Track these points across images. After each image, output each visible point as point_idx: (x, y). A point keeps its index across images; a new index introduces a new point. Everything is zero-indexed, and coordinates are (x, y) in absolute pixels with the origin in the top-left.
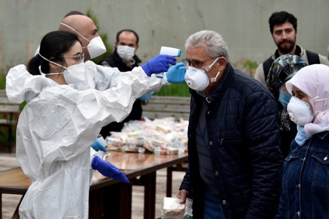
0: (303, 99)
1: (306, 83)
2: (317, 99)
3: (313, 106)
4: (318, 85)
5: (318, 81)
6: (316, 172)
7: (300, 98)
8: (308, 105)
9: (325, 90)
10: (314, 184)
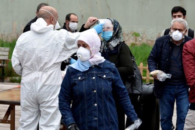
0: (87, 48)
1: (88, 40)
2: (94, 48)
3: (92, 52)
4: (94, 42)
5: (94, 40)
6: (103, 83)
7: (85, 48)
8: (89, 51)
9: (97, 44)
10: (103, 89)
